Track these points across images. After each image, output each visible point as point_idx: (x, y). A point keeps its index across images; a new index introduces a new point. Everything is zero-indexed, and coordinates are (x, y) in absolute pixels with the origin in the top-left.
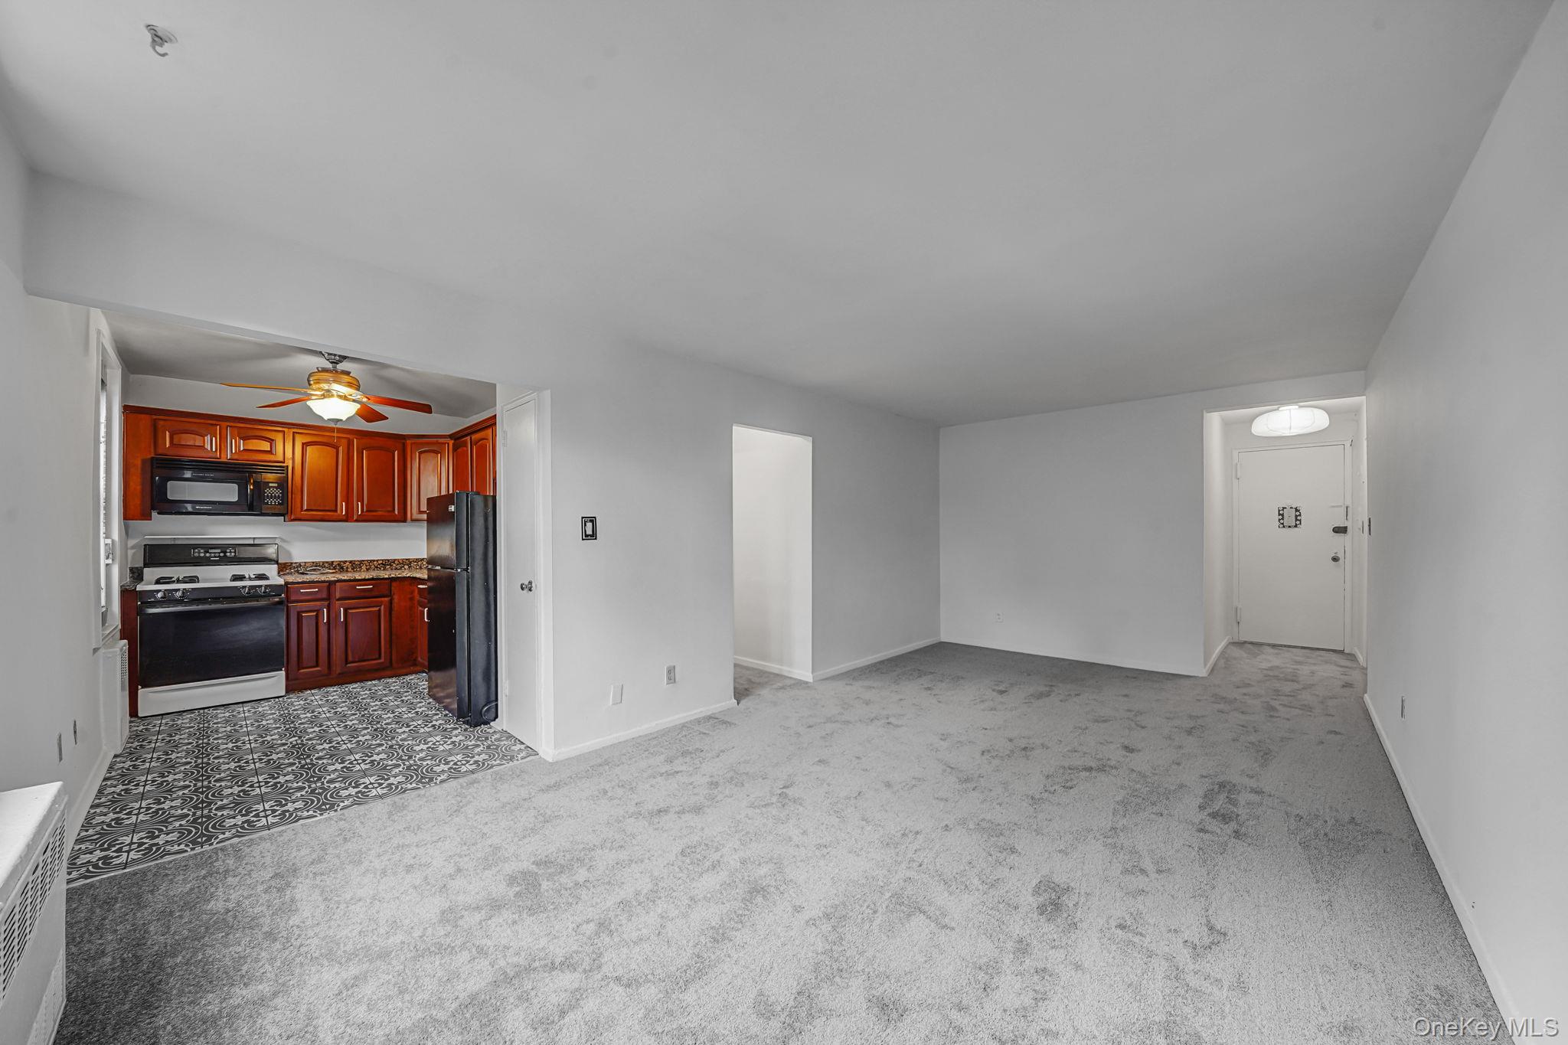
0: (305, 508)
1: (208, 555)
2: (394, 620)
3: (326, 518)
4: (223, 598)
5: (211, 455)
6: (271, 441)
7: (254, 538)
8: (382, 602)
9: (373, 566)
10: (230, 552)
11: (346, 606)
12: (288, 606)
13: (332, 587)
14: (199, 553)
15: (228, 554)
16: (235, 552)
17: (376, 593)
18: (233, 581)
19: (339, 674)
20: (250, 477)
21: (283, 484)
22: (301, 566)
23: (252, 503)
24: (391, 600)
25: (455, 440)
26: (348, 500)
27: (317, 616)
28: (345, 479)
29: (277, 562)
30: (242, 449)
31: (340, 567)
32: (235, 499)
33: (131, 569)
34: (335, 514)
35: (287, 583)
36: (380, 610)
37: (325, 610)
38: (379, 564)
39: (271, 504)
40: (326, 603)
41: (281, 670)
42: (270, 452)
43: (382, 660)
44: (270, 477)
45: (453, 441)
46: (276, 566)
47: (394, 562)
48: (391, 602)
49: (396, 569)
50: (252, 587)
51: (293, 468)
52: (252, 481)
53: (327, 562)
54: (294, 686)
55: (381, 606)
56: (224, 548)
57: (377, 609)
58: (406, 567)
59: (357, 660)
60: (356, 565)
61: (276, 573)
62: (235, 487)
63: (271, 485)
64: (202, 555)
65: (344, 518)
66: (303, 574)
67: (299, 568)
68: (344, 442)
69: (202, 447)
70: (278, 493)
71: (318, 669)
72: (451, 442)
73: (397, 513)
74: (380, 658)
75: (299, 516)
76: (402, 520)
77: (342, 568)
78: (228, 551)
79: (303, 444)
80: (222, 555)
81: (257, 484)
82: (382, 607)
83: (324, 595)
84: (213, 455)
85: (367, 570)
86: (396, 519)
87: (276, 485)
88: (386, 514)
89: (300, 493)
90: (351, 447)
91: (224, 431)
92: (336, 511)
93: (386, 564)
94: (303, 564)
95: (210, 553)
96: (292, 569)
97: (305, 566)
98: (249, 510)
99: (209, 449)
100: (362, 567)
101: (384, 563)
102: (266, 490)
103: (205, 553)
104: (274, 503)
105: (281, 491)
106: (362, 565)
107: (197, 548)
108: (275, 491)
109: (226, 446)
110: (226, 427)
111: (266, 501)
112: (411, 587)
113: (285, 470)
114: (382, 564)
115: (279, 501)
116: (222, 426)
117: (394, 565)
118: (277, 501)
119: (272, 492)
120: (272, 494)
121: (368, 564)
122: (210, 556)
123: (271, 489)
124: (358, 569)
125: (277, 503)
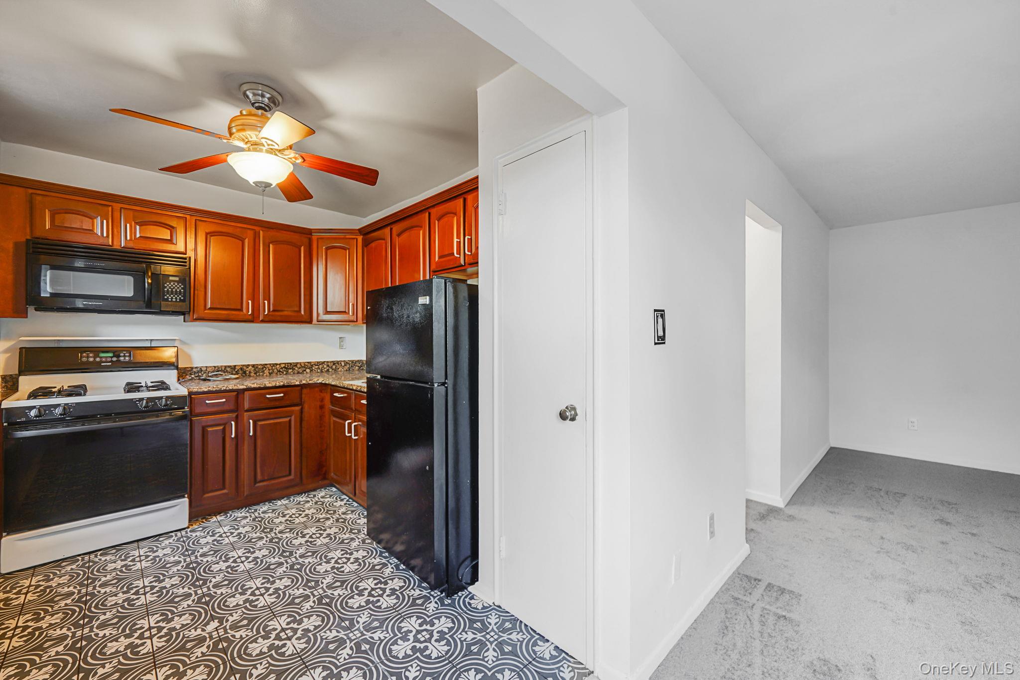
0: (209, 306)
1: (98, 359)
2: (304, 430)
3: (232, 317)
4: (116, 414)
5: (101, 241)
6: (172, 229)
7: (151, 340)
8: (292, 412)
9: (275, 370)
10: (125, 356)
11: (255, 419)
12: (191, 421)
13: (240, 396)
14: (88, 357)
15: (122, 359)
16: (130, 356)
17: (288, 403)
18: (128, 392)
19: (247, 496)
20: (148, 267)
21: (185, 279)
22: (202, 371)
23: (150, 299)
24: (302, 409)
25: (364, 235)
26: (254, 297)
27: (224, 430)
28: (251, 275)
29: (177, 368)
30: (138, 235)
31: (242, 371)
32: (130, 294)
34: (242, 313)
35: (190, 393)
36: (290, 421)
37: (233, 423)
38: (282, 368)
39: (172, 301)
40: (234, 415)
41: (184, 497)
42: (170, 241)
43: (292, 477)
44: (168, 270)
45: (362, 237)
46: (176, 371)
47: (296, 366)
48: (302, 411)
49: (298, 373)
50: (150, 400)
51: (195, 260)
52: (150, 274)
53: (229, 367)
54: (197, 514)
55: (291, 416)
56: (116, 352)
57: (287, 419)
58: (308, 370)
59: (266, 478)
60: (258, 370)
61: (176, 379)
62: (130, 279)
63: (171, 278)
64: (91, 359)
65: (250, 318)
66: (204, 380)
67: (200, 374)
68: (250, 234)
69: (91, 231)
70: (179, 288)
71: (225, 491)
72: (360, 238)
73: (303, 313)
74: (290, 474)
75: (202, 315)
76: (309, 321)
77: (245, 372)
78: (122, 355)
79: (207, 234)
80: (115, 359)
81: (155, 276)
82: (293, 418)
83: (232, 406)
84: (105, 242)
85: (270, 374)
86: (303, 320)
87: (177, 279)
88: (293, 314)
89: (203, 290)
90: (257, 240)
91: (117, 214)
92: (241, 310)
93: (288, 368)
94: (204, 369)
95: (101, 357)
96: (193, 376)
97: (206, 370)
98: (147, 308)
99: (99, 234)
100: (265, 372)
101: (286, 366)
102: (166, 285)
103: (95, 357)
104: (174, 300)
105: (182, 286)
106: (264, 369)
107: (85, 352)
108: (176, 286)
109: (120, 231)
110: (119, 209)
111: (166, 297)
112: (321, 394)
113: (186, 262)
114: (285, 367)
115: (180, 298)
116: (115, 208)
117: (296, 369)
118: (178, 298)
119: (172, 287)
120: (172, 289)
121: (270, 368)
122: (101, 360)
123: (172, 284)
124: (261, 374)
125: (178, 300)
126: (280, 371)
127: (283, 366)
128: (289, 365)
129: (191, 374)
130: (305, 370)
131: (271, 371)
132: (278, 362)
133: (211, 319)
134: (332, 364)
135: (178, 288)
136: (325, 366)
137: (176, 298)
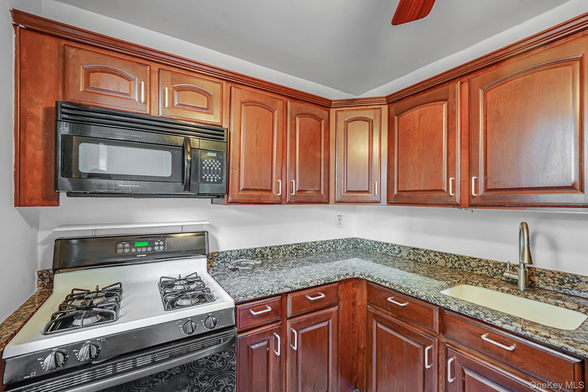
0: (242, 187)
1: (133, 250)
2: (339, 334)
3: (262, 199)
5: (139, 108)
6: (208, 95)
7: (182, 225)
8: (331, 313)
9: (288, 252)
10: (159, 245)
11: (299, 326)
14: (123, 248)
15: (156, 248)
16: (164, 245)
20: (187, 140)
23: (188, 180)
24: (338, 309)
25: (390, 104)
27: (268, 347)
29: (205, 254)
30: (176, 103)
31: (261, 255)
32: (169, 173)
33: (41, 275)
34: (271, 194)
35: (236, 303)
36: (328, 325)
37: (277, 335)
38: (293, 249)
39: (209, 181)
40: (278, 326)
42: (208, 110)
45: (387, 106)
47: (305, 246)
48: (338, 312)
51: (231, 133)
52: (189, 149)
53: (250, 250)
55: (329, 319)
56: (151, 239)
57: (326, 323)
58: (314, 251)
60: (274, 252)
61: (212, 275)
62: (169, 155)
63: (209, 154)
64: (127, 251)
65: (278, 199)
67: (225, 260)
68: (280, 104)
69: (128, 96)
72: (385, 108)
73: (322, 193)
75: (235, 197)
76: (326, 201)
77: (263, 256)
78: (157, 243)
79: (241, 103)
80: (149, 249)
81: (194, 152)
82: (331, 321)
84: (143, 110)
85: (284, 256)
86: (322, 200)
87: (215, 155)
88: (313, 194)
89: (237, 168)
90: (285, 111)
91: (155, 76)
92: (270, 191)
93: (299, 249)
94: (229, 254)
95: (137, 248)
96: (219, 262)
97: (231, 255)
98: (185, 190)
99: (137, 100)
100: (280, 254)
101: (297, 247)
102: (204, 163)
103: (130, 248)
104: (212, 180)
105: (220, 164)
106: (279, 251)
107: (120, 242)
108: (214, 163)
109: (157, 97)
110: (157, 70)
111: (204, 177)
112: (354, 289)
113: (223, 135)
114: (295, 248)
115: (218, 178)
116: (152, 68)
117: (305, 249)
118: (216, 178)
119: (210, 165)
120: (210, 167)
121: (284, 250)
122: (136, 251)
123: (210, 161)
124: (277, 256)
125: (216, 181)
126: (291, 253)
127: (294, 247)
128: (299, 246)
129: (218, 260)
130: (311, 251)
131: (285, 252)
132: (290, 243)
133: (245, 201)
134: (333, 243)
135: (216, 166)
136: (327, 246)
137: (214, 179)
